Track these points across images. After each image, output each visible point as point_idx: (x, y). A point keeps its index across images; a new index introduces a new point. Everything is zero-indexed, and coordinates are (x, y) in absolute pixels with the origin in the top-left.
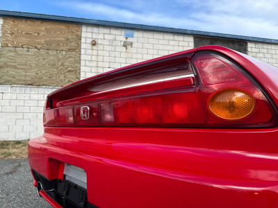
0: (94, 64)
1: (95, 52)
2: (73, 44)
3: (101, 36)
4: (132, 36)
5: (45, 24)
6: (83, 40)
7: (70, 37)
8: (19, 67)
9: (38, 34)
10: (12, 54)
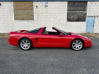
0: (37, 13)
1: (37, 9)
2: (31, 8)
3: (39, 4)
4: (48, 3)
5: (23, 2)
6: (34, 6)
7: (30, 6)
8: (19, 15)
9: (22, 5)
10: (17, 12)
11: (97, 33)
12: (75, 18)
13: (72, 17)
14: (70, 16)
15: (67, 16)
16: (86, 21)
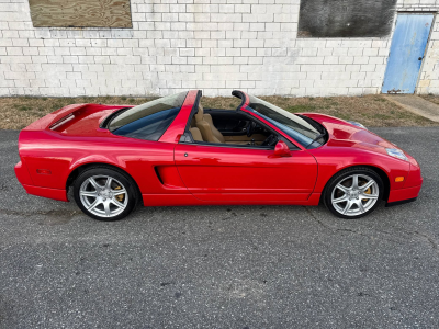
11: (431, 94)
12: (338, 18)
13: (322, 13)
14: (314, 10)
15: (301, 8)
16: (392, 34)
